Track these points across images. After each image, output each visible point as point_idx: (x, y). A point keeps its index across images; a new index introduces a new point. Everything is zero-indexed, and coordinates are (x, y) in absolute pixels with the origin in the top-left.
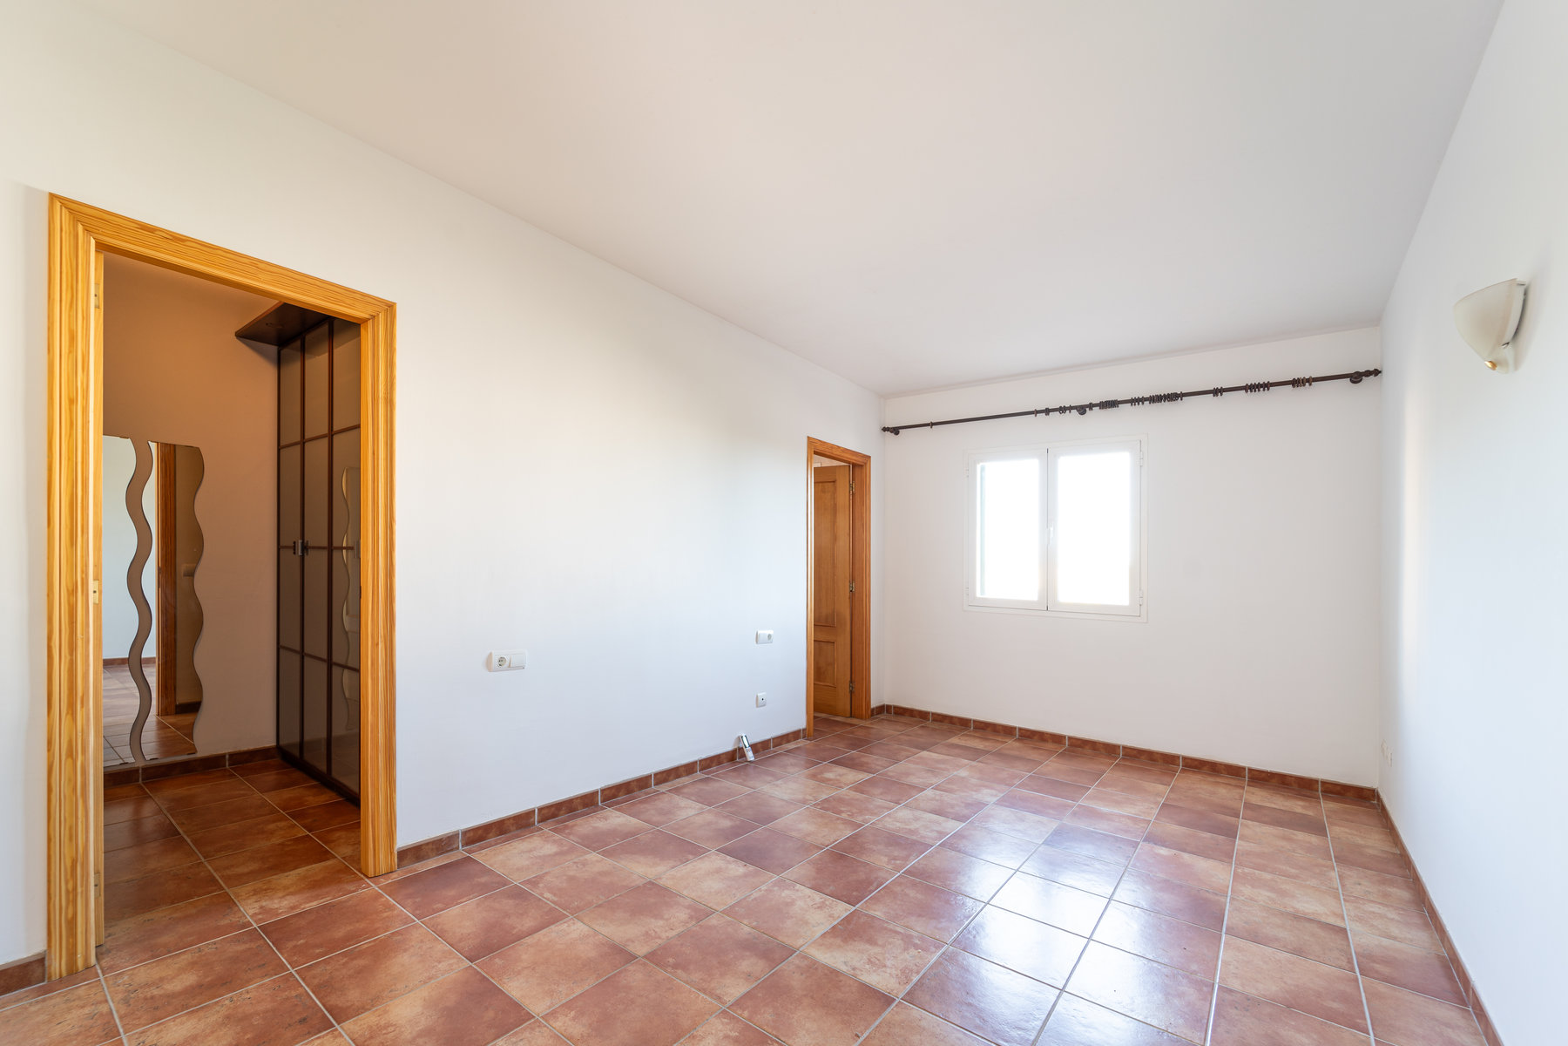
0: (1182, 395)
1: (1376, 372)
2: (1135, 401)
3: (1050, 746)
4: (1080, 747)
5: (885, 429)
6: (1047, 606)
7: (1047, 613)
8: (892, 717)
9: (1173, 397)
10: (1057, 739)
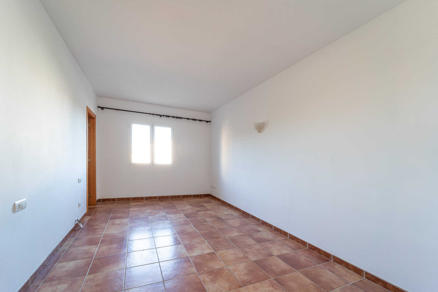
0: (182, 118)
1: (210, 122)
2: (173, 117)
3: (153, 200)
4: (161, 198)
5: (99, 107)
6: (152, 164)
7: (152, 166)
8: (101, 203)
9: (180, 118)
10: (155, 198)
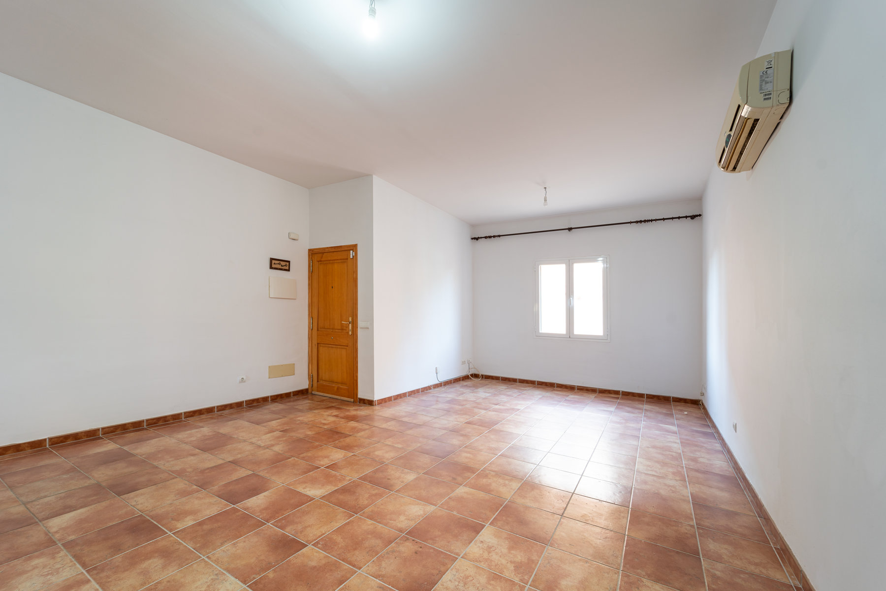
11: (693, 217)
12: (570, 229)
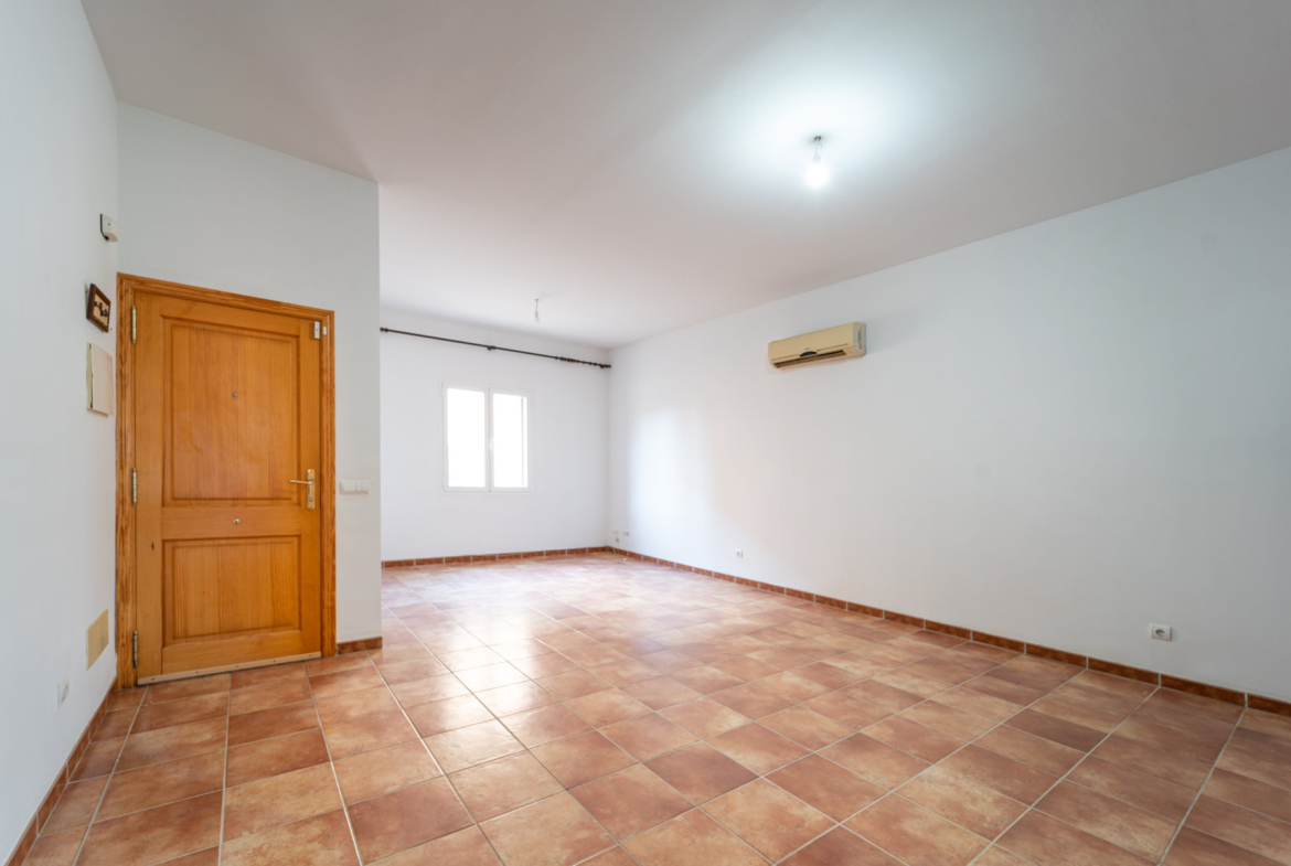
11: (602, 366)
12: (490, 348)
